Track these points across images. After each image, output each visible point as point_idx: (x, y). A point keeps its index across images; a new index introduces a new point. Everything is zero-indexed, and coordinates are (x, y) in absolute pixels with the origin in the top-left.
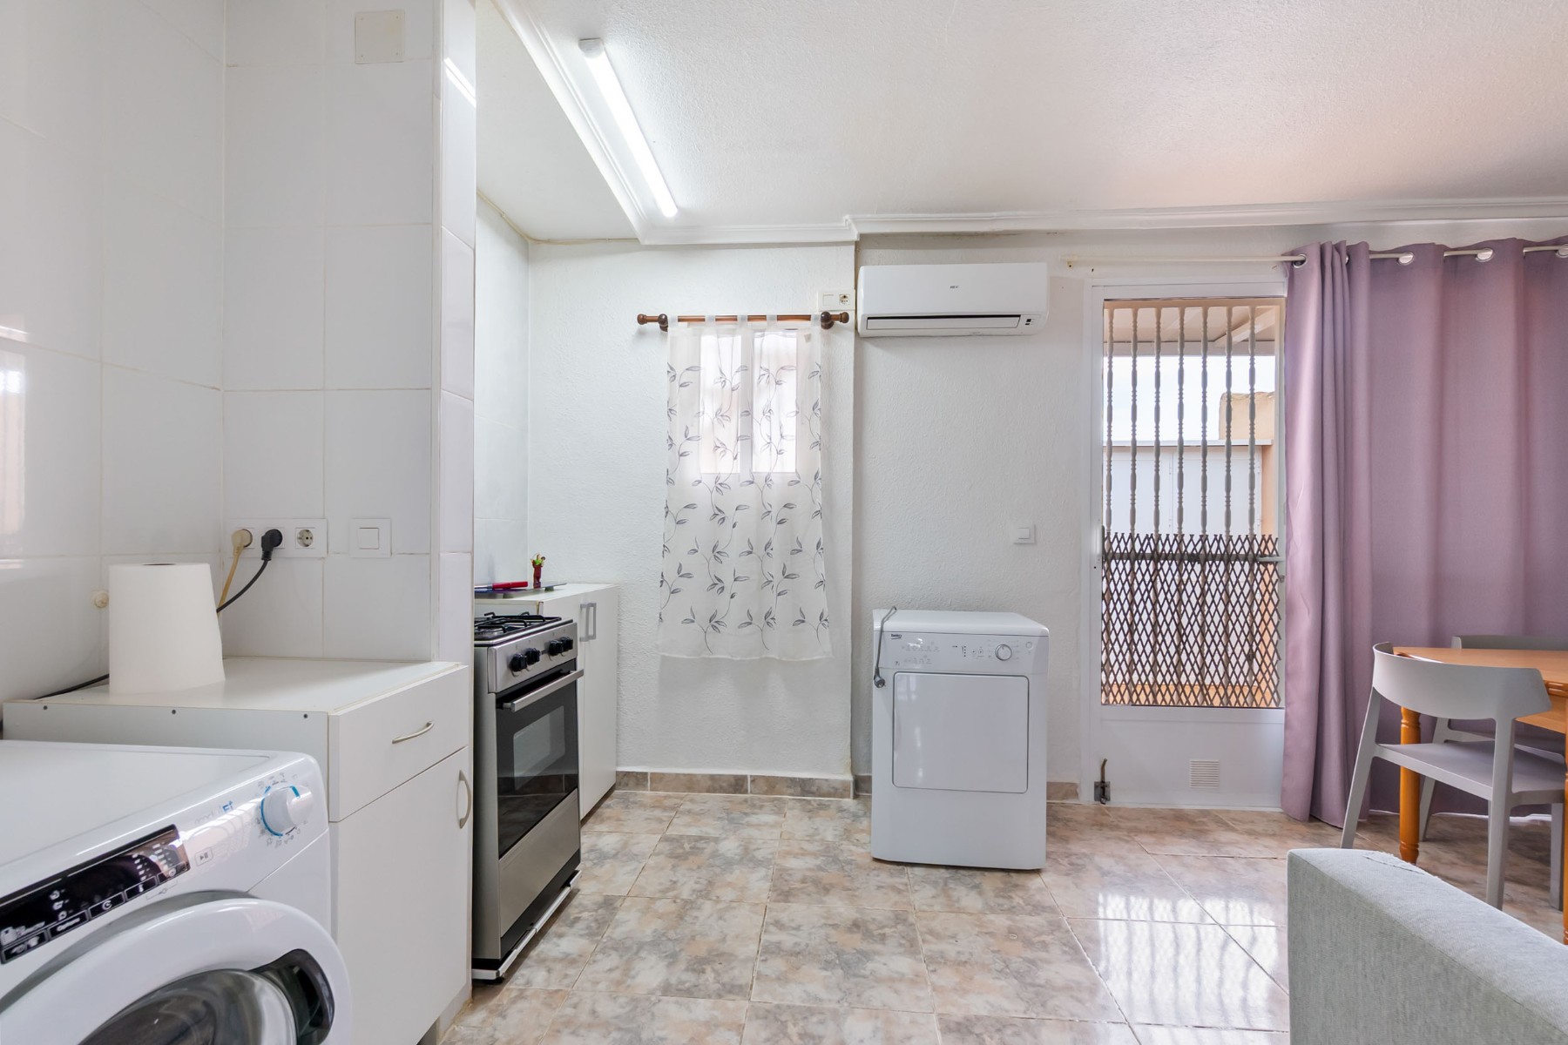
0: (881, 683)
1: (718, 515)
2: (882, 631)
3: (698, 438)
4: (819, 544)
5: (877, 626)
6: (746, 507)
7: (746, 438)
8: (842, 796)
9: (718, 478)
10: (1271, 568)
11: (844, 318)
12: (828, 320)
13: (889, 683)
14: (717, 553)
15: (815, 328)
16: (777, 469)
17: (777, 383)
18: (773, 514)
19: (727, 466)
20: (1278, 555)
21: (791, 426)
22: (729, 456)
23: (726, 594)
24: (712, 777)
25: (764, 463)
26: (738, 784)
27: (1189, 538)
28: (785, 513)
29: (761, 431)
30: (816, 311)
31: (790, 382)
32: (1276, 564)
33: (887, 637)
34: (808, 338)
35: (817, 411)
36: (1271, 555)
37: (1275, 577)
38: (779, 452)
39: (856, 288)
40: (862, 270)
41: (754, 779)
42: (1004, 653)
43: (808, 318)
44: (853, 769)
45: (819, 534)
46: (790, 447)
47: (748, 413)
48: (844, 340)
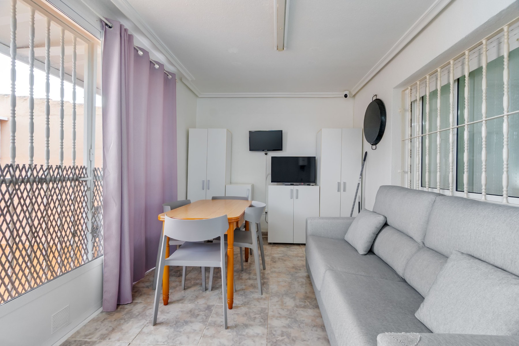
10: (84, 183)
20: (87, 177)
27: (40, 167)
32: (86, 181)
36: (84, 177)
37: (86, 188)
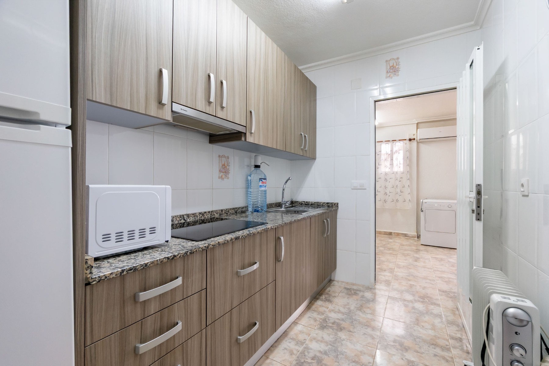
0: (422, 211)
1: (386, 180)
2: (422, 202)
3: (381, 165)
4: (409, 185)
5: (421, 201)
6: (392, 178)
7: (392, 164)
8: (415, 238)
9: (386, 172)
11: (414, 139)
12: (410, 140)
13: (424, 211)
14: (386, 187)
15: (408, 142)
16: (399, 170)
17: (399, 153)
18: (398, 179)
19: (387, 170)
21: (402, 162)
22: (388, 168)
23: (388, 196)
24: (385, 232)
25: (396, 169)
26: (390, 234)
28: (401, 179)
29: (395, 162)
30: (408, 138)
31: (402, 152)
33: (424, 203)
34: (406, 144)
35: (408, 159)
38: (400, 167)
39: (417, 132)
40: (418, 130)
41: (394, 233)
42: (449, 206)
43: (406, 140)
44: (417, 232)
45: (409, 184)
46: (402, 166)
47: (392, 160)
48: (414, 144)
